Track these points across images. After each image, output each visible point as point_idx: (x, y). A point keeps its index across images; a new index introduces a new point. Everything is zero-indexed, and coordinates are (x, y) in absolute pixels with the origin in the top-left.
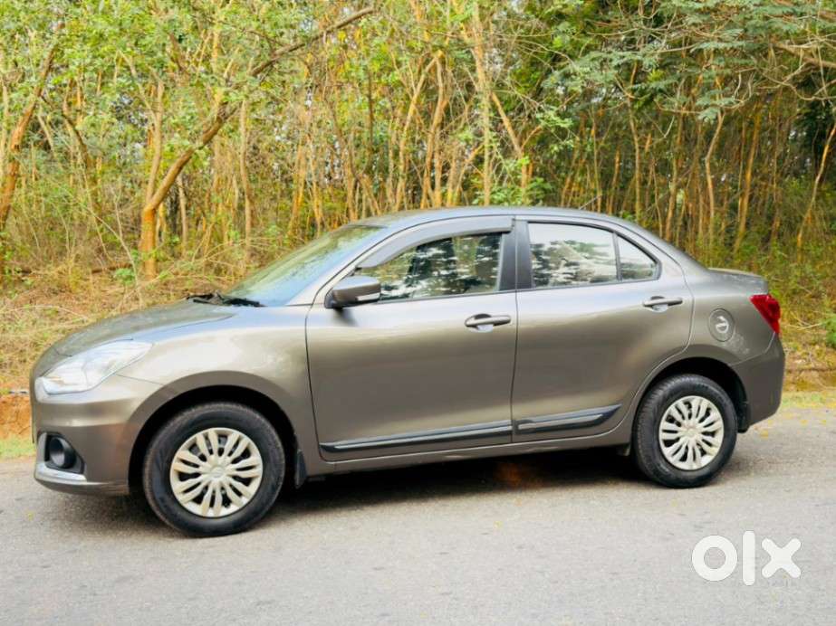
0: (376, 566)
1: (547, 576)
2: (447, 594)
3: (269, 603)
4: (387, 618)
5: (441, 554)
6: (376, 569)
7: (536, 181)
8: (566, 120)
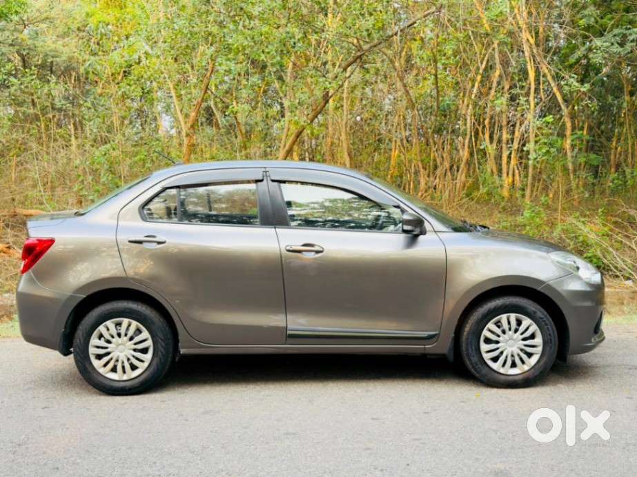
0: (374, 417)
1: (499, 434)
2: (418, 440)
3: (293, 434)
4: (369, 452)
5: (425, 413)
6: (373, 419)
7: (576, 134)
8: (586, 85)
